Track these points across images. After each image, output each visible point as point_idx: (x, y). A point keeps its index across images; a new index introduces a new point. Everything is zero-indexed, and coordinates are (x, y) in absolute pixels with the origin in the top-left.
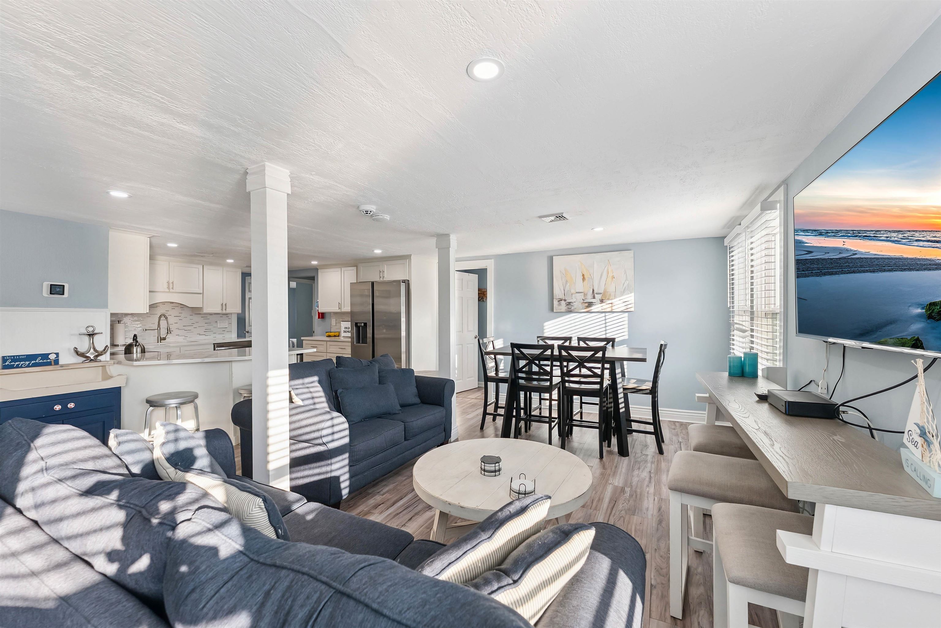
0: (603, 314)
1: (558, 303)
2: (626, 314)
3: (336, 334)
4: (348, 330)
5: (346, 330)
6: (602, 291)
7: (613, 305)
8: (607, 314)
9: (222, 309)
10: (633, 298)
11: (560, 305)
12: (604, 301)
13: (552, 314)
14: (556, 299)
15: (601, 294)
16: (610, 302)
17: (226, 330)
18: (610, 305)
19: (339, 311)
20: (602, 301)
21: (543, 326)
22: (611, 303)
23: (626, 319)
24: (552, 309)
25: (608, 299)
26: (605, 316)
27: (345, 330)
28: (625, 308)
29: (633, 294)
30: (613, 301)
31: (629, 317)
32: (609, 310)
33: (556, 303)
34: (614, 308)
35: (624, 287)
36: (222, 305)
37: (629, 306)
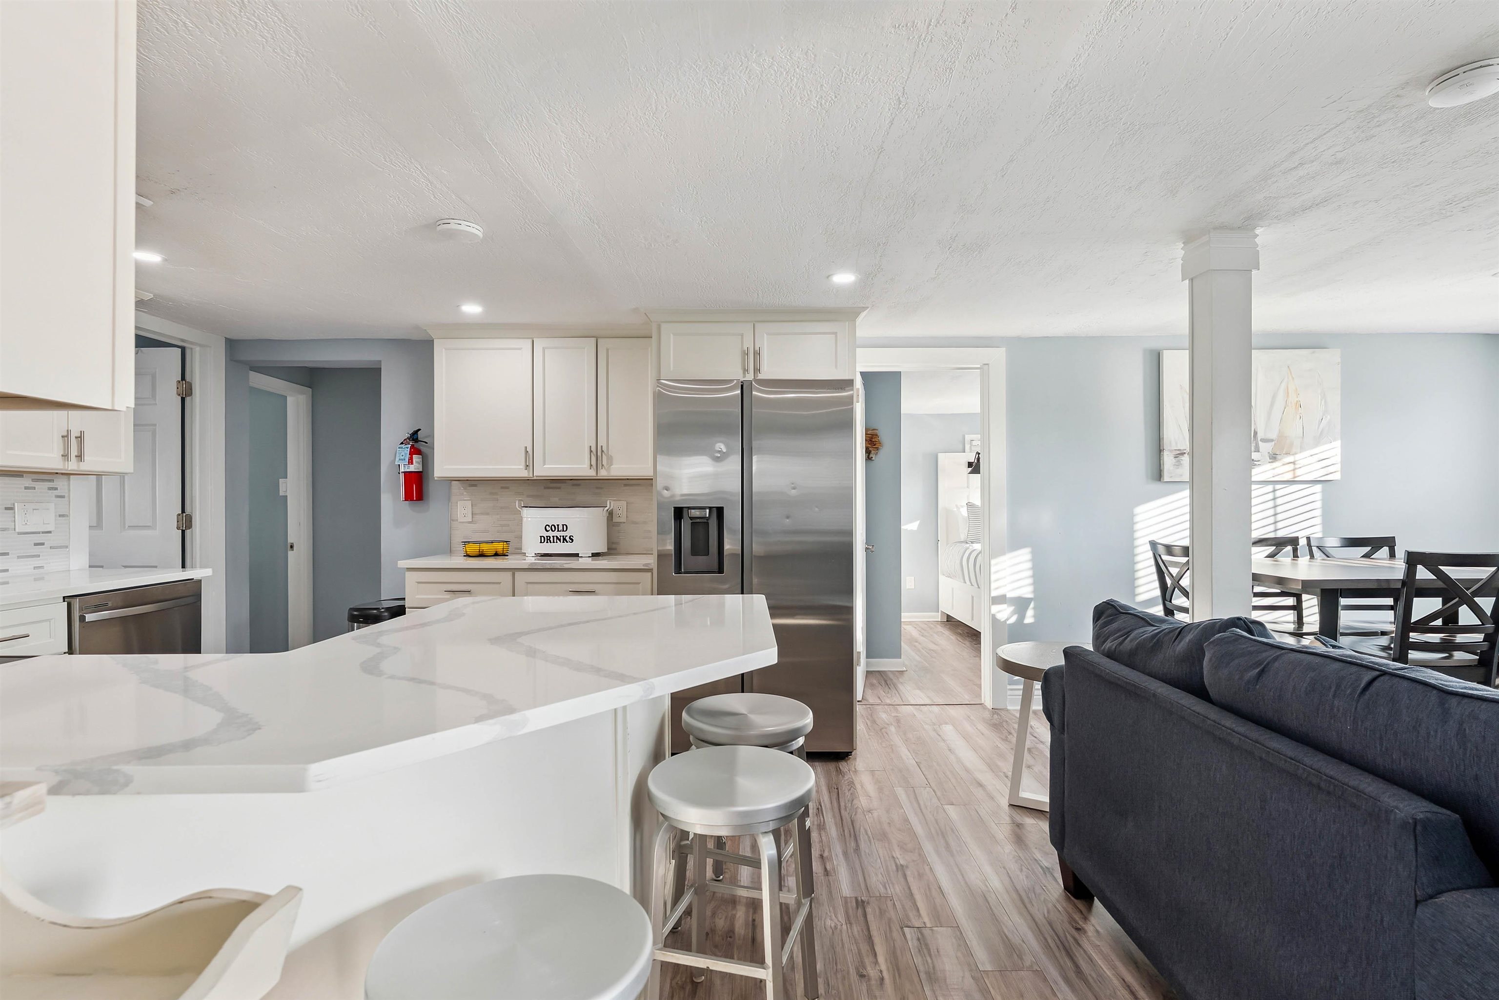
0: (1270, 488)
1: (1174, 460)
2: (1318, 488)
3: (499, 547)
4: (558, 534)
5: (551, 534)
6: (1273, 435)
7: (1297, 466)
8: (1278, 487)
9: (66, 456)
10: (1338, 451)
11: (1178, 464)
12: (1279, 457)
13: (1156, 486)
14: (1171, 451)
15: (1272, 440)
16: (1290, 459)
17: (49, 540)
18: (1291, 466)
19: (524, 474)
20: (1274, 457)
21: (1133, 516)
22: (1294, 463)
23: (1318, 497)
24: (1158, 475)
25: (1288, 454)
26: (1274, 491)
27: (545, 534)
28: (1324, 471)
29: (1338, 443)
30: (1298, 457)
31: (1323, 491)
32: (1288, 477)
33: (1168, 459)
34: (1298, 472)
35: (1322, 426)
36: (66, 437)
37: (1331, 469)
